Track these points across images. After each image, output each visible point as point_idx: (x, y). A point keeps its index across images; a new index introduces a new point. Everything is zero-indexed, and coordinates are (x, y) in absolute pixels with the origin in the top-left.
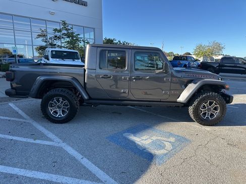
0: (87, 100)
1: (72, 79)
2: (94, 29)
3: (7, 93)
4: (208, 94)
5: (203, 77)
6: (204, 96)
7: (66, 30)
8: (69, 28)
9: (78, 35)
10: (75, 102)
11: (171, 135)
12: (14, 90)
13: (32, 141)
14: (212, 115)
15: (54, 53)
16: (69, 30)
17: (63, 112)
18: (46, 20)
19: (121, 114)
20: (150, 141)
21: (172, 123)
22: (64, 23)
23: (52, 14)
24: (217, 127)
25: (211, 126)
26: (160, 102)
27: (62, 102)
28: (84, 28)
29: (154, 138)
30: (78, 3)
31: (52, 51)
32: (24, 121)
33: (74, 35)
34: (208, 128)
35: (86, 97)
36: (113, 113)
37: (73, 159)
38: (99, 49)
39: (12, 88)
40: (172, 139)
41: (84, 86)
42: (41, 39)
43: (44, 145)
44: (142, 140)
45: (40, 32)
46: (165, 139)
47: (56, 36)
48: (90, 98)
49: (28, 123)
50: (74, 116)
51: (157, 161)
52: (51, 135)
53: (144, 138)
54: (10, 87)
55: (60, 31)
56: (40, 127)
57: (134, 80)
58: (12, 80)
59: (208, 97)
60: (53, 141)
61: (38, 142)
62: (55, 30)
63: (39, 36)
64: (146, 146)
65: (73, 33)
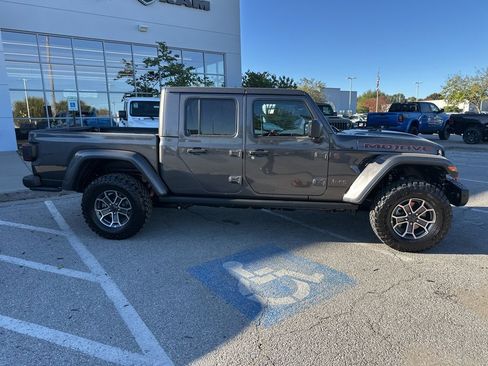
0: (164, 196)
1: (134, 156)
2: (224, 55)
3: (27, 183)
4: (409, 185)
5: (399, 149)
6: (399, 188)
7: (169, 60)
8: (172, 55)
9: (191, 68)
10: (141, 200)
11: (320, 267)
12: (38, 178)
13: (53, 269)
14: (419, 230)
15: (136, 106)
16: (172, 59)
17: (122, 218)
18: (130, 44)
19: (237, 223)
20: (271, 278)
21: (333, 245)
22: (163, 47)
23: (143, 30)
24: (430, 255)
25: (418, 252)
26: (308, 200)
27: (118, 200)
28: (205, 55)
29: (280, 274)
30: (193, 6)
31: (132, 103)
32: (58, 232)
33: (184, 69)
34: (408, 258)
35: (161, 191)
36: (224, 221)
37: (110, 306)
38: (184, 97)
39: (36, 174)
40: (317, 278)
41: (159, 170)
42: (125, 79)
43: (70, 278)
44: (256, 276)
45: (124, 65)
46: (303, 276)
47: (152, 73)
48: (170, 193)
49: (62, 237)
50: (141, 227)
51: (264, 319)
52: (90, 261)
53: (260, 272)
54: (31, 173)
55: (156, 62)
56: (79, 246)
57: (253, 158)
58: (33, 159)
59: (409, 193)
60: (90, 272)
61: (64, 272)
62: (147, 61)
63: (122, 74)
64: (257, 289)
65: (182, 65)
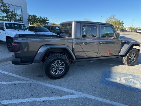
0: (75, 60)
2: (21, 7)
3: (14, 62)
13: (58, 98)
14: (133, 60)
15: (8, 25)
16: (7, 7)
19: (83, 65)
20: (124, 80)
26: (112, 56)
27: (60, 64)
28: (14, 7)
32: (28, 82)
36: (78, 65)
38: (82, 24)
39: (16, 57)
40: (131, 77)
43: (73, 99)
44: (120, 80)
52: (66, 90)
57: (101, 45)
58: (18, 50)
60: (75, 94)
65: (8, 10)
